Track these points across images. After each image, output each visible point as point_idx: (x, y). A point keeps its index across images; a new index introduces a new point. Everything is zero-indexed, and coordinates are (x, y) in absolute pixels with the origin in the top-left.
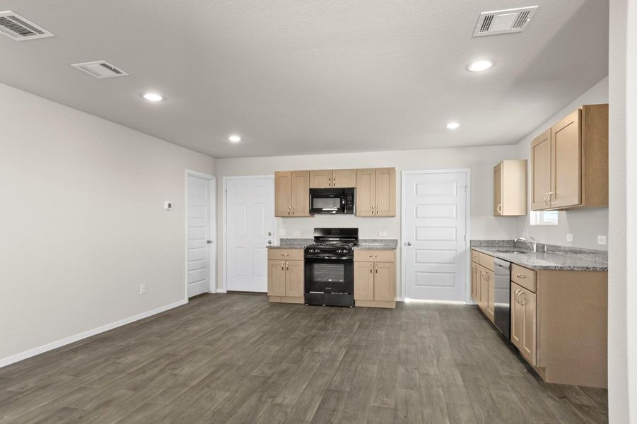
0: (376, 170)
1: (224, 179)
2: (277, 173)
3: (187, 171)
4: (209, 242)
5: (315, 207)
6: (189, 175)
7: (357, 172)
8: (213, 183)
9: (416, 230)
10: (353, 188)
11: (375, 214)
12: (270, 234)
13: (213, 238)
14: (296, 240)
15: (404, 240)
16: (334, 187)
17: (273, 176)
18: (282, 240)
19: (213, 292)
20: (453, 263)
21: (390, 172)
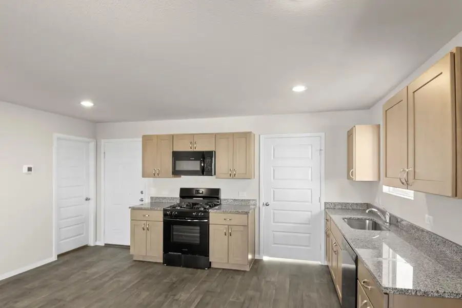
0: (233, 134)
1: (103, 141)
2: (144, 137)
3: (56, 135)
4: (87, 199)
5: (177, 169)
6: (59, 139)
7: (216, 136)
8: (92, 145)
9: (274, 191)
10: (212, 152)
11: (232, 176)
12: (142, 193)
13: (92, 195)
14: (165, 198)
15: (263, 200)
16: (195, 150)
17: (141, 139)
18: (152, 198)
19: (92, 244)
20: (309, 224)
21: (246, 136)
